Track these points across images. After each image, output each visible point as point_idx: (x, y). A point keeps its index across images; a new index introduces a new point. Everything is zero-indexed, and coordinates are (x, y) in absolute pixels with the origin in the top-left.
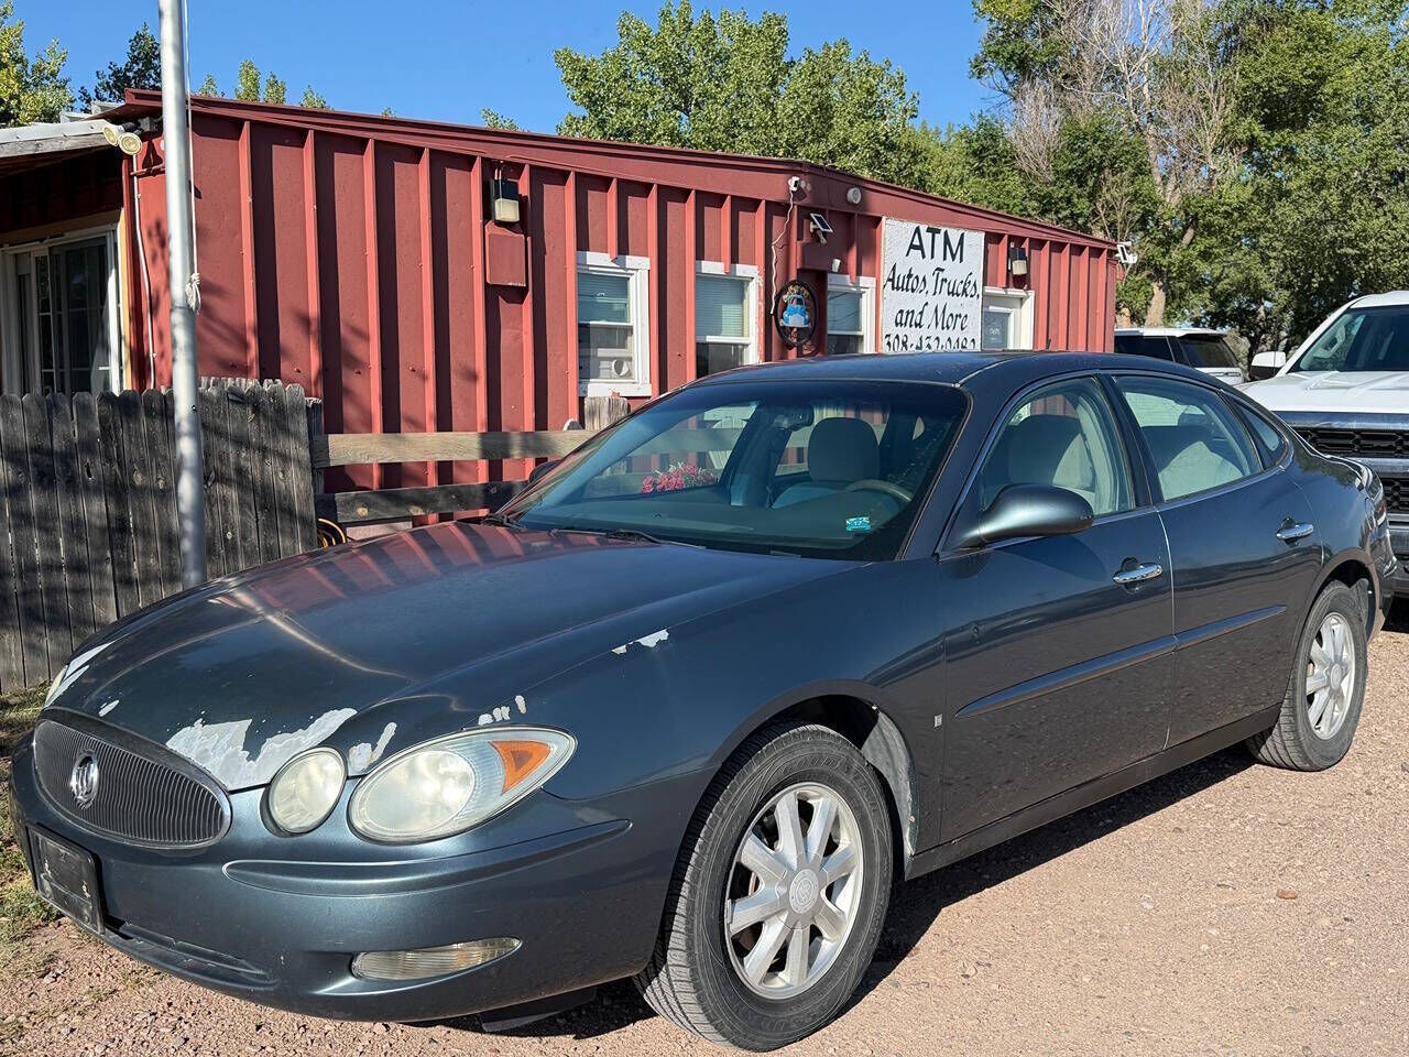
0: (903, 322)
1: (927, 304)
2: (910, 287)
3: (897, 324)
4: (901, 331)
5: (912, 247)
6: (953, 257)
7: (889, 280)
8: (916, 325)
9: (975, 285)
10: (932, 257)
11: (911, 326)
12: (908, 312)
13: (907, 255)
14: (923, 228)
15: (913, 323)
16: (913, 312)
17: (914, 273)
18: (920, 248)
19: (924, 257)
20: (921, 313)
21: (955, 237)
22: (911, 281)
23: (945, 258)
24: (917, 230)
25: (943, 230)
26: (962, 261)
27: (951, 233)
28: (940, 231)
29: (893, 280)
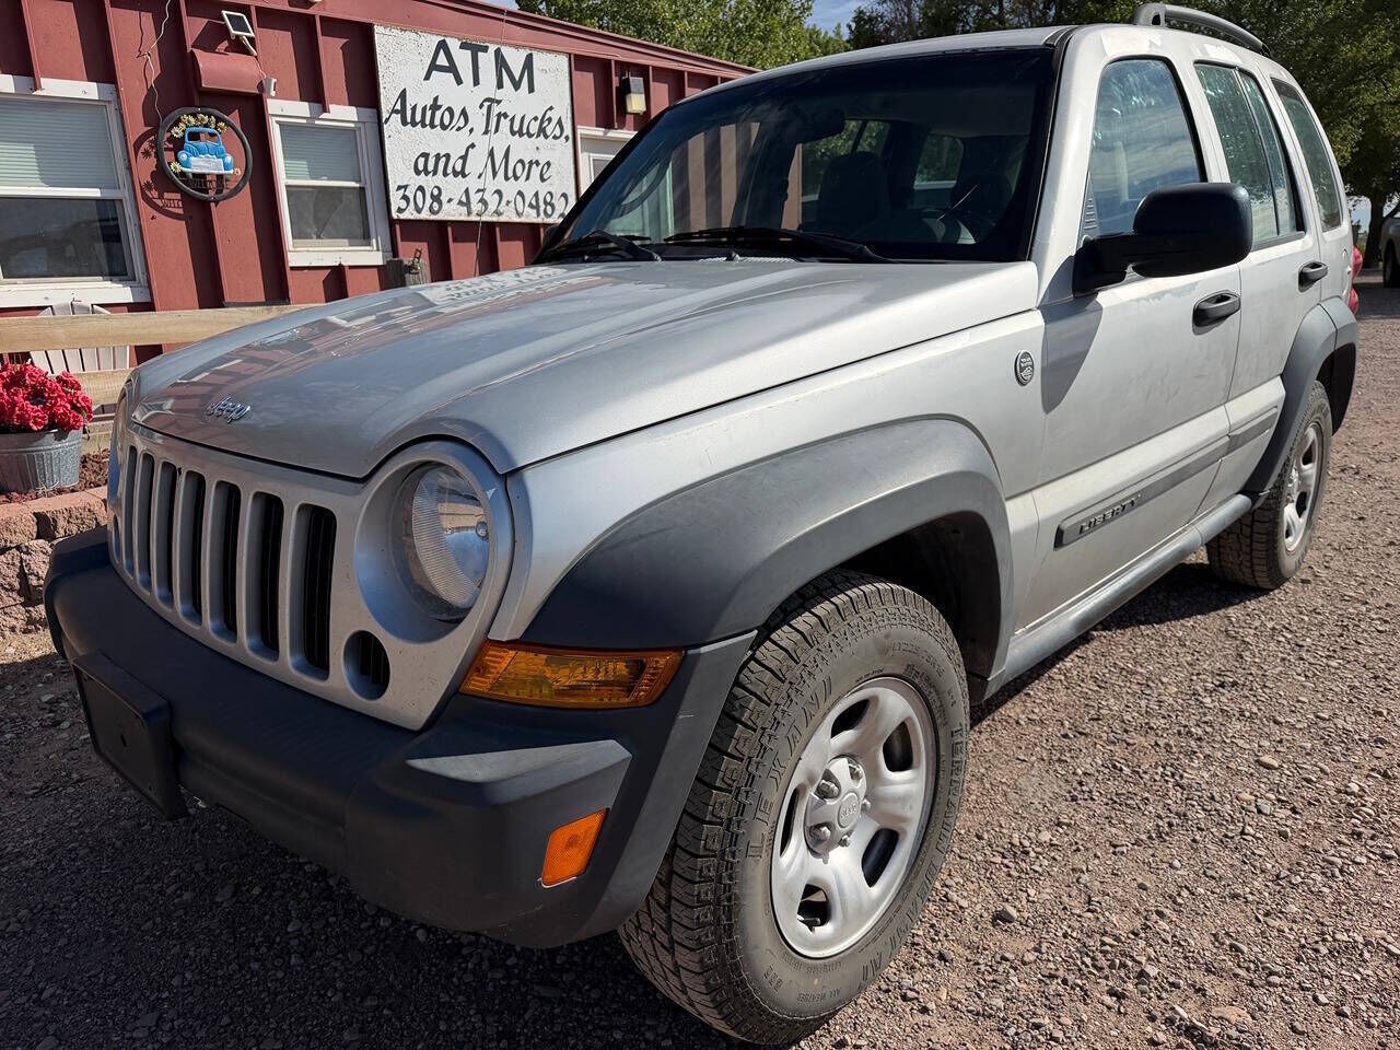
0: (431, 168)
1: (473, 146)
2: (437, 122)
3: (418, 172)
4: (429, 182)
5: (433, 67)
6: (517, 85)
7: (394, 111)
8: (456, 174)
9: (560, 122)
10: (476, 82)
11: (445, 174)
12: (438, 157)
13: (427, 77)
14: (454, 44)
15: (450, 170)
16: (448, 156)
17: (444, 102)
18: (452, 68)
19: (459, 81)
20: (464, 158)
21: (515, 58)
22: (438, 114)
23: (500, 85)
24: (442, 46)
25: (492, 48)
26: (531, 90)
27: (507, 52)
28: (485, 49)
29: (403, 112)
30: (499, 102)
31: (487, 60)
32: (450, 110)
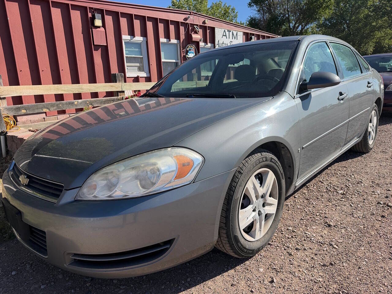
5: (223, 35)
6: (235, 38)
10: (229, 38)
13: (222, 37)
18: (226, 36)
21: (235, 33)
22: (223, 44)
23: (232, 39)
24: (225, 31)
25: (232, 31)
26: (237, 39)
27: (234, 32)
28: (230, 31)
29: (218, 44)
30: (232, 42)
31: (231, 33)
32: (225, 44)
